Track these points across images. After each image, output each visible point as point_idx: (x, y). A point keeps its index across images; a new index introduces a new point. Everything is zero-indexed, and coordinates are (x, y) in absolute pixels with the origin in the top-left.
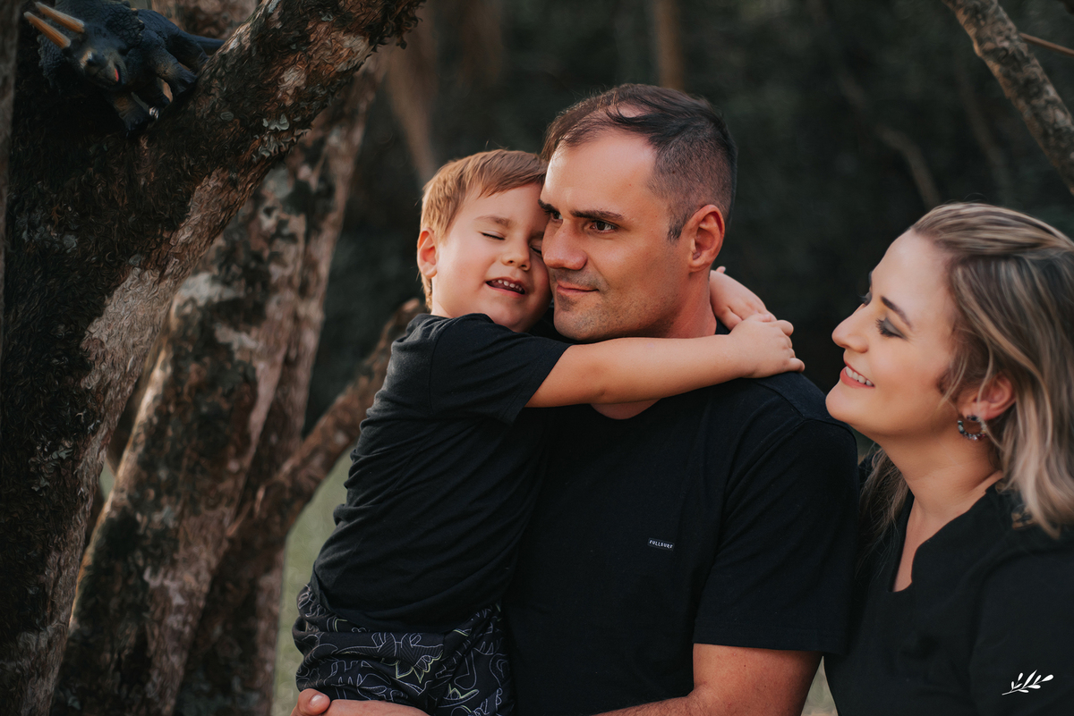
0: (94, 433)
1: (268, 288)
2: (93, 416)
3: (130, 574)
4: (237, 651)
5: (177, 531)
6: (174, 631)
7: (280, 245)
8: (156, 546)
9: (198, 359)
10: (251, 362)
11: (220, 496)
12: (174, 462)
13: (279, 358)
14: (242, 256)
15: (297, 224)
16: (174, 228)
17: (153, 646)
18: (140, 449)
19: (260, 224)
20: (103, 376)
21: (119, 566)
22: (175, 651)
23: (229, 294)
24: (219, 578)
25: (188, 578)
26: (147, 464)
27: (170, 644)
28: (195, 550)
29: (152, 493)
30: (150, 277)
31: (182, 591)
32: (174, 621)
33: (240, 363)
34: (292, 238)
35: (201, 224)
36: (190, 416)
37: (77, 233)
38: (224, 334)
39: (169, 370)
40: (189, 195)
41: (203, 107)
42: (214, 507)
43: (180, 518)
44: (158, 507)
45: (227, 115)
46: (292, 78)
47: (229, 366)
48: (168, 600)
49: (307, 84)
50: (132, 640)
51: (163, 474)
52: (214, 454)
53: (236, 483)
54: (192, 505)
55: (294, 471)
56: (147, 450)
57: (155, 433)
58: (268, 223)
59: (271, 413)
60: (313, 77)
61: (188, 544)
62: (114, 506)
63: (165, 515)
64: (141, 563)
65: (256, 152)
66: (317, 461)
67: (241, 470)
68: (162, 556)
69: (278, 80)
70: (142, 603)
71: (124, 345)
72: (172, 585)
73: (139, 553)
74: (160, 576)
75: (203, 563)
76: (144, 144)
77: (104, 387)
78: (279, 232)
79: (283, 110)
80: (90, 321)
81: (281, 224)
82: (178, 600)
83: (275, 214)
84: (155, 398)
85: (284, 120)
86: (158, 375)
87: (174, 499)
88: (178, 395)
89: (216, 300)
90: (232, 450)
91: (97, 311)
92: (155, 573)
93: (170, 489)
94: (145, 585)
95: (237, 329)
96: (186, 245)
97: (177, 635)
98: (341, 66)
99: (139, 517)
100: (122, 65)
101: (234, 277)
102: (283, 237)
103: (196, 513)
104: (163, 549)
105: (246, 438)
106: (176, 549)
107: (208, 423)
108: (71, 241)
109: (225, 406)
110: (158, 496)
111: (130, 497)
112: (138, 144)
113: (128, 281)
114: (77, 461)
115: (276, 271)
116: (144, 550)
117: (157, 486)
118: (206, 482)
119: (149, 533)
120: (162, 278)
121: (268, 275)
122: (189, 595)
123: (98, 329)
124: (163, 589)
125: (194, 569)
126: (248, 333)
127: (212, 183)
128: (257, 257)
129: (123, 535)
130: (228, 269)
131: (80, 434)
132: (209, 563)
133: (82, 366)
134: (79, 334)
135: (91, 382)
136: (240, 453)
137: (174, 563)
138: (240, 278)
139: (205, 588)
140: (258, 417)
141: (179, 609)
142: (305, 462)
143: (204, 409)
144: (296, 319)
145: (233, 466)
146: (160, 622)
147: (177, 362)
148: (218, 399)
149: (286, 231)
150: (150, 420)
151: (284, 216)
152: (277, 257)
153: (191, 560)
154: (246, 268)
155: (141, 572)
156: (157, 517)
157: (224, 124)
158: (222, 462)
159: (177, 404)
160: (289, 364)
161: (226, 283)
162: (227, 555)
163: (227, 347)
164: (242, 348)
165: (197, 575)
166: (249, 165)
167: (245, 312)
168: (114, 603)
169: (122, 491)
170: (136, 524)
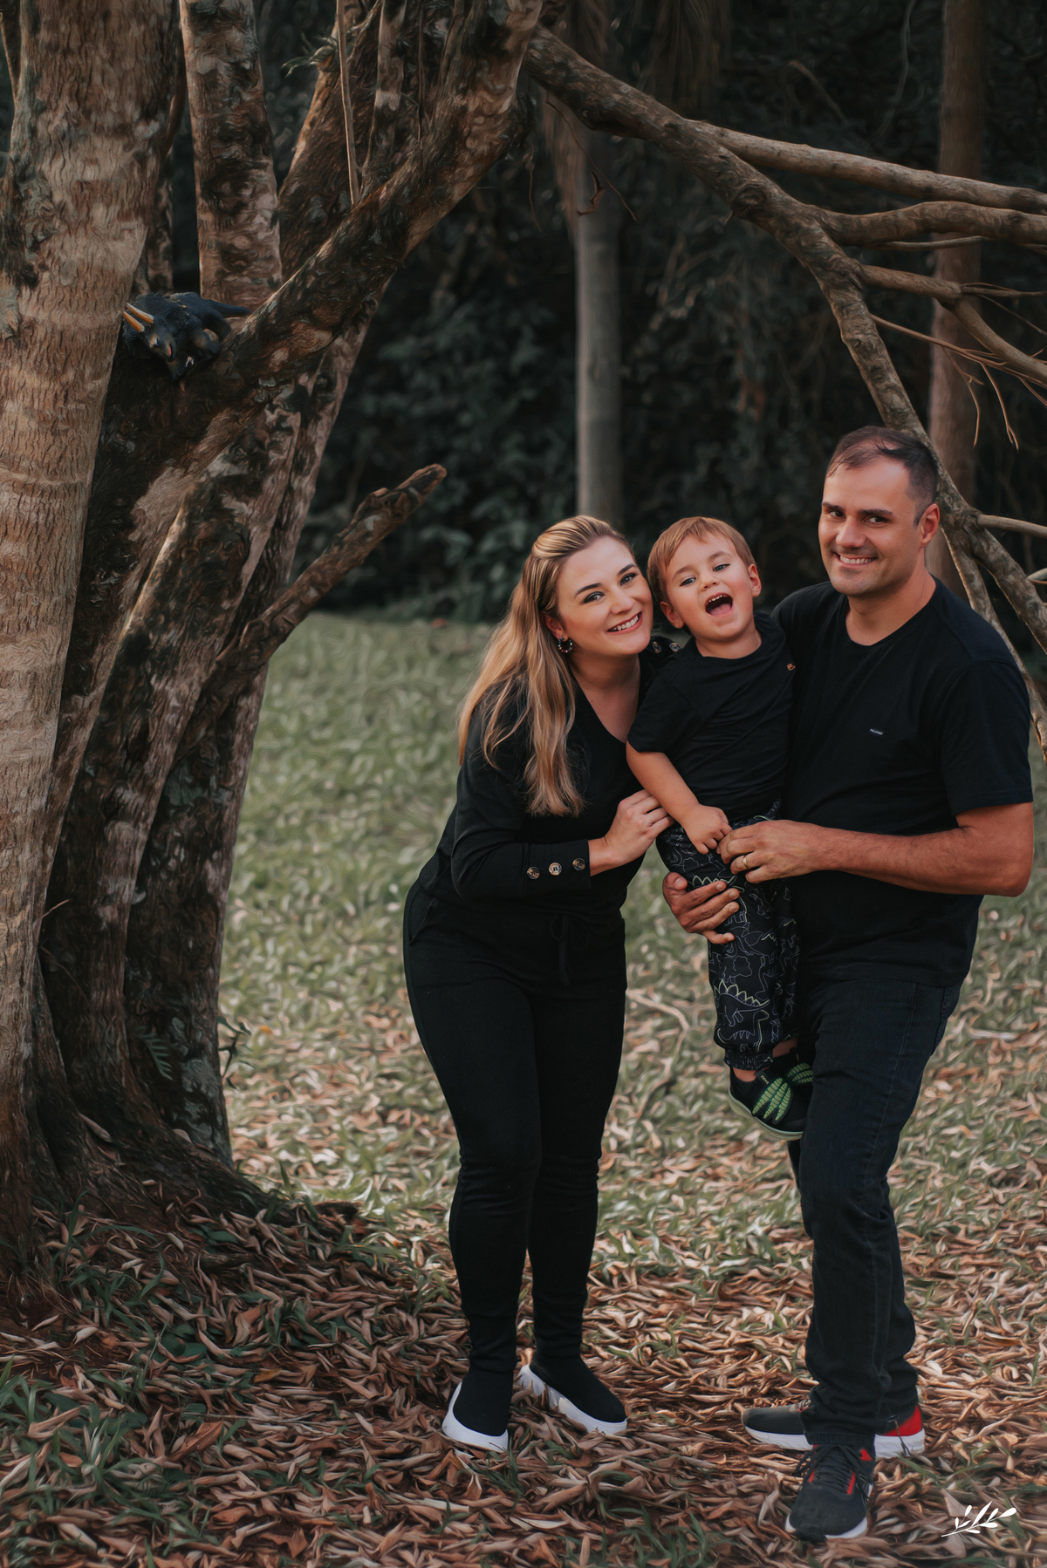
0: (133, 569)
1: (266, 470)
2: (134, 558)
3: (140, 678)
4: (217, 755)
5: (179, 649)
6: (168, 726)
7: (279, 436)
8: (162, 658)
9: (207, 519)
10: (247, 525)
11: (214, 627)
12: (182, 596)
13: (271, 524)
14: (248, 441)
15: (294, 420)
16: (197, 440)
17: (152, 735)
18: (157, 584)
19: (265, 417)
20: (143, 534)
21: (133, 672)
22: (168, 741)
23: (236, 471)
24: (207, 691)
25: (184, 687)
26: (160, 596)
27: (166, 736)
28: (191, 665)
29: (163, 619)
30: (178, 472)
31: (178, 696)
32: (170, 718)
33: (239, 525)
34: (289, 431)
35: (214, 441)
36: (196, 563)
37: (135, 441)
38: (230, 502)
39: (184, 524)
40: (208, 423)
41: (222, 368)
42: (209, 634)
43: (182, 639)
44: (165, 629)
45: (236, 375)
46: (280, 355)
47: (230, 527)
48: (167, 701)
49: (289, 359)
50: (137, 728)
51: (172, 605)
52: (213, 594)
53: (227, 619)
54: (192, 632)
55: (274, 615)
56: (161, 585)
57: (169, 573)
58: (271, 417)
59: (260, 566)
60: (292, 355)
61: (186, 661)
62: (133, 625)
63: (171, 636)
64: (149, 670)
65: (253, 399)
66: (292, 609)
67: (230, 610)
68: (166, 667)
69: (270, 356)
70: (146, 701)
71: (158, 515)
72: (172, 691)
73: (149, 664)
74: (163, 682)
75: (195, 677)
76: (182, 387)
77: (141, 541)
78: (279, 426)
79: (273, 375)
80: (138, 498)
81: (282, 419)
82: (174, 702)
83: (277, 410)
84: (172, 546)
85: (273, 380)
86: (175, 527)
87: (178, 625)
88: (189, 545)
89: (225, 474)
90: (226, 592)
91: (143, 491)
92: (159, 679)
93: (176, 617)
94: (151, 688)
95: (239, 498)
96: (203, 454)
97: (172, 730)
98: (313, 349)
99: (151, 636)
100: (174, 345)
101: (240, 460)
102: (281, 429)
103: (194, 638)
104: (167, 663)
105: (237, 585)
106: (176, 663)
107: (210, 568)
108: (131, 446)
109: (224, 558)
110: (167, 622)
111: (146, 620)
112: (179, 387)
113: (164, 474)
114: (121, 587)
115: (274, 456)
116: (153, 661)
117: (167, 614)
118: (205, 615)
119: (158, 649)
120: (186, 474)
121: (267, 459)
122: (183, 700)
123: (142, 504)
124: (164, 693)
125: (188, 681)
126: (247, 503)
127: (223, 416)
128: (260, 444)
129: (137, 648)
130: (237, 450)
131: (124, 569)
132: (200, 678)
133: (130, 526)
134: (130, 504)
135: (134, 537)
136: (232, 596)
137: (174, 674)
138: (244, 460)
139: (196, 697)
140: (249, 569)
141: (175, 708)
142: (283, 608)
143: (208, 559)
144: (289, 489)
145: (226, 605)
146: (160, 717)
147: (191, 519)
148: (219, 552)
149: (284, 425)
150: (167, 562)
151: (285, 413)
152: (275, 445)
153: (187, 673)
154: (250, 451)
155: (149, 679)
156: (165, 638)
157: (234, 381)
158: (219, 602)
159: (188, 553)
160: (280, 528)
161: (235, 463)
162: (214, 675)
163: (229, 513)
164: (241, 514)
165: (191, 685)
166: (248, 407)
167: (247, 487)
168: (126, 700)
169: (140, 615)
170: (148, 642)
